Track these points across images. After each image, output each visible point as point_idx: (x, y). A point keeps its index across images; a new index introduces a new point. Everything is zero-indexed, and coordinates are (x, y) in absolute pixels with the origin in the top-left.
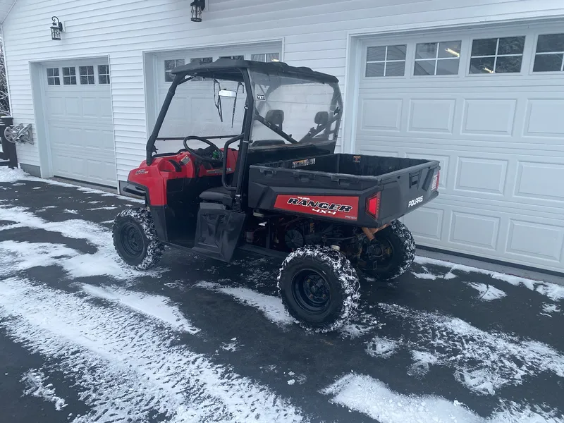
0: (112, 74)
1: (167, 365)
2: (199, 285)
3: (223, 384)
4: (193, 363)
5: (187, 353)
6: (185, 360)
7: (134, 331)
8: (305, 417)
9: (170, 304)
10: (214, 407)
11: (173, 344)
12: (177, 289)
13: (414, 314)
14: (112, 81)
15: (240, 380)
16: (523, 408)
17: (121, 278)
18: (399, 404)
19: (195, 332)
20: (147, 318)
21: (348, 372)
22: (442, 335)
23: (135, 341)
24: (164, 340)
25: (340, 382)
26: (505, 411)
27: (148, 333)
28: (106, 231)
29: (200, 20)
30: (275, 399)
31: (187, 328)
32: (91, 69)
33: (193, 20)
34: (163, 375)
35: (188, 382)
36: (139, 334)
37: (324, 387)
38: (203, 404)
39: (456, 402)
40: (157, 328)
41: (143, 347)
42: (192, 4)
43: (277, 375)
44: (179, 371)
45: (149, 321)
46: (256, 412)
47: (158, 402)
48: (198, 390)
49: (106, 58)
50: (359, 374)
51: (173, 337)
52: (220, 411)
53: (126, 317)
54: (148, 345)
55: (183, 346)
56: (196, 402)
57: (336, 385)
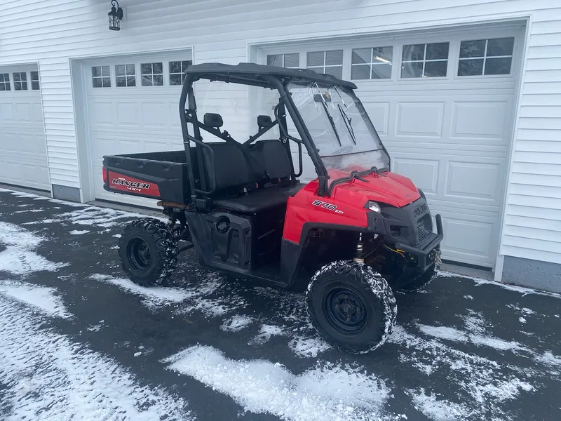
0: (42, 80)
1: (28, 345)
2: (92, 277)
3: (73, 359)
4: (54, 342)
5: (51, 335)
6: (47, 340)
7: (9, 319)
8: (136, 381)
9: (55, 294)
10: (56, 377)
11: (41, 328)
12: (69, 280)
13: (283, 295)
14: (42, 86)
15: (91, 355)
16: (335, 366)
17: (17, 273)
18: (225, 368)
19: (67, 317)
20: (27, 307)
21: (194, 344)
22: (298, 311)
23: (5, 327)
24: (35, 325)
25: (182, 353)
26: (317, 369)
27: (23, 319)
28: (23, 231)
29: (118, 29)
30: (116, 369)
31: (62, 313)
32: (24, 75)
33: (111, 28)
34: (20, 353)
35: (41, 359)
36: (13, 320)
37: (165, 357)
38: (47, 375)
39: (278, 364)
40: (33, 314)
41: (11, 332)
42: (110, 14)
43: (128, 349)
44: (37, 349)
45: (28, 309)
46: (92, 380)
47: (6, 375)
48: (48, 364)
49: (35, 65)
50: (203, 345)
51: (44, 322)
52: (60, 380)
53: (7, 306)
54: (17, 329)
55: (50, 329)
56: (42, 373)
57: (178, 354)
